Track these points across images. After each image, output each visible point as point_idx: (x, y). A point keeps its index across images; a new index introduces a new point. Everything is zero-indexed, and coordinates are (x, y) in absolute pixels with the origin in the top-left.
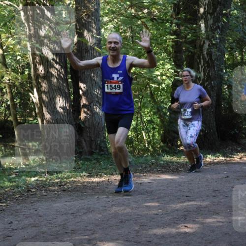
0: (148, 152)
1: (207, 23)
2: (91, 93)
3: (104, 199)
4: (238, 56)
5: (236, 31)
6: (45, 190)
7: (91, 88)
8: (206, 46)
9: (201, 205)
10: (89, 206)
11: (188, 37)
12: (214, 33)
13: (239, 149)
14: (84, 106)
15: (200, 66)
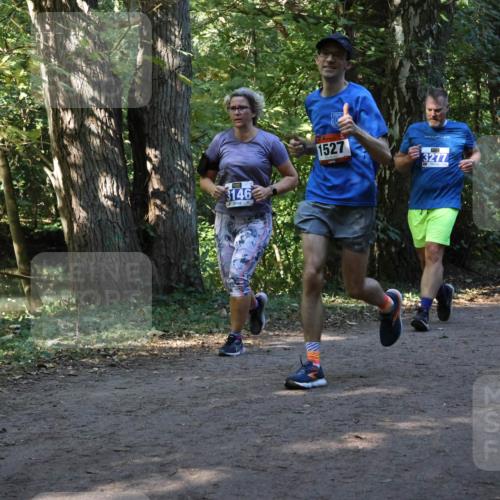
0: (285, 287)
1: (409, 24)
2: (169, 168)
3: (195, 383)
4: (470, 93)
5: (467, 40)
6: (73, 366)
7: (171, 158)
8: (405, 72)
9: (389, 395)
10: (163, 397)
11: (369, 53)
12: (421, 45)
13: (469, 281)
14: (156, 193)
15: (393, 112)
